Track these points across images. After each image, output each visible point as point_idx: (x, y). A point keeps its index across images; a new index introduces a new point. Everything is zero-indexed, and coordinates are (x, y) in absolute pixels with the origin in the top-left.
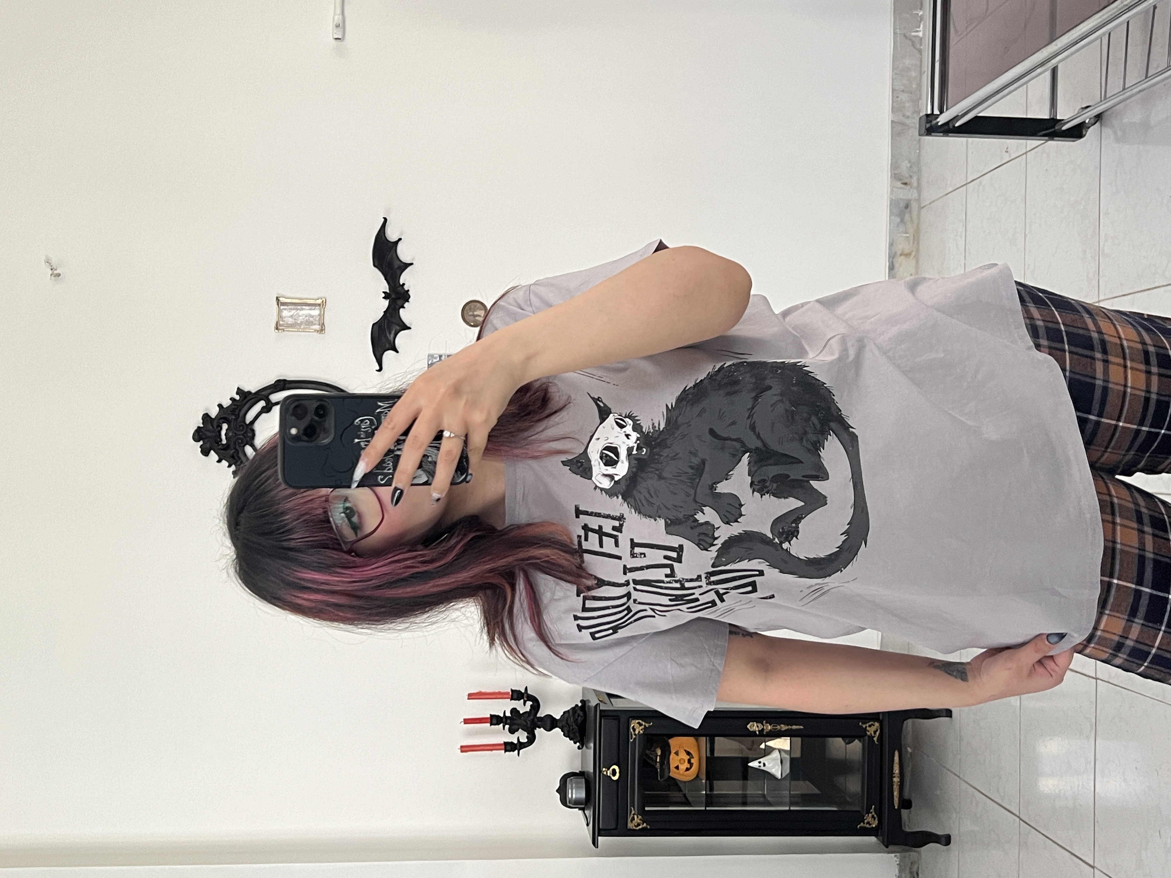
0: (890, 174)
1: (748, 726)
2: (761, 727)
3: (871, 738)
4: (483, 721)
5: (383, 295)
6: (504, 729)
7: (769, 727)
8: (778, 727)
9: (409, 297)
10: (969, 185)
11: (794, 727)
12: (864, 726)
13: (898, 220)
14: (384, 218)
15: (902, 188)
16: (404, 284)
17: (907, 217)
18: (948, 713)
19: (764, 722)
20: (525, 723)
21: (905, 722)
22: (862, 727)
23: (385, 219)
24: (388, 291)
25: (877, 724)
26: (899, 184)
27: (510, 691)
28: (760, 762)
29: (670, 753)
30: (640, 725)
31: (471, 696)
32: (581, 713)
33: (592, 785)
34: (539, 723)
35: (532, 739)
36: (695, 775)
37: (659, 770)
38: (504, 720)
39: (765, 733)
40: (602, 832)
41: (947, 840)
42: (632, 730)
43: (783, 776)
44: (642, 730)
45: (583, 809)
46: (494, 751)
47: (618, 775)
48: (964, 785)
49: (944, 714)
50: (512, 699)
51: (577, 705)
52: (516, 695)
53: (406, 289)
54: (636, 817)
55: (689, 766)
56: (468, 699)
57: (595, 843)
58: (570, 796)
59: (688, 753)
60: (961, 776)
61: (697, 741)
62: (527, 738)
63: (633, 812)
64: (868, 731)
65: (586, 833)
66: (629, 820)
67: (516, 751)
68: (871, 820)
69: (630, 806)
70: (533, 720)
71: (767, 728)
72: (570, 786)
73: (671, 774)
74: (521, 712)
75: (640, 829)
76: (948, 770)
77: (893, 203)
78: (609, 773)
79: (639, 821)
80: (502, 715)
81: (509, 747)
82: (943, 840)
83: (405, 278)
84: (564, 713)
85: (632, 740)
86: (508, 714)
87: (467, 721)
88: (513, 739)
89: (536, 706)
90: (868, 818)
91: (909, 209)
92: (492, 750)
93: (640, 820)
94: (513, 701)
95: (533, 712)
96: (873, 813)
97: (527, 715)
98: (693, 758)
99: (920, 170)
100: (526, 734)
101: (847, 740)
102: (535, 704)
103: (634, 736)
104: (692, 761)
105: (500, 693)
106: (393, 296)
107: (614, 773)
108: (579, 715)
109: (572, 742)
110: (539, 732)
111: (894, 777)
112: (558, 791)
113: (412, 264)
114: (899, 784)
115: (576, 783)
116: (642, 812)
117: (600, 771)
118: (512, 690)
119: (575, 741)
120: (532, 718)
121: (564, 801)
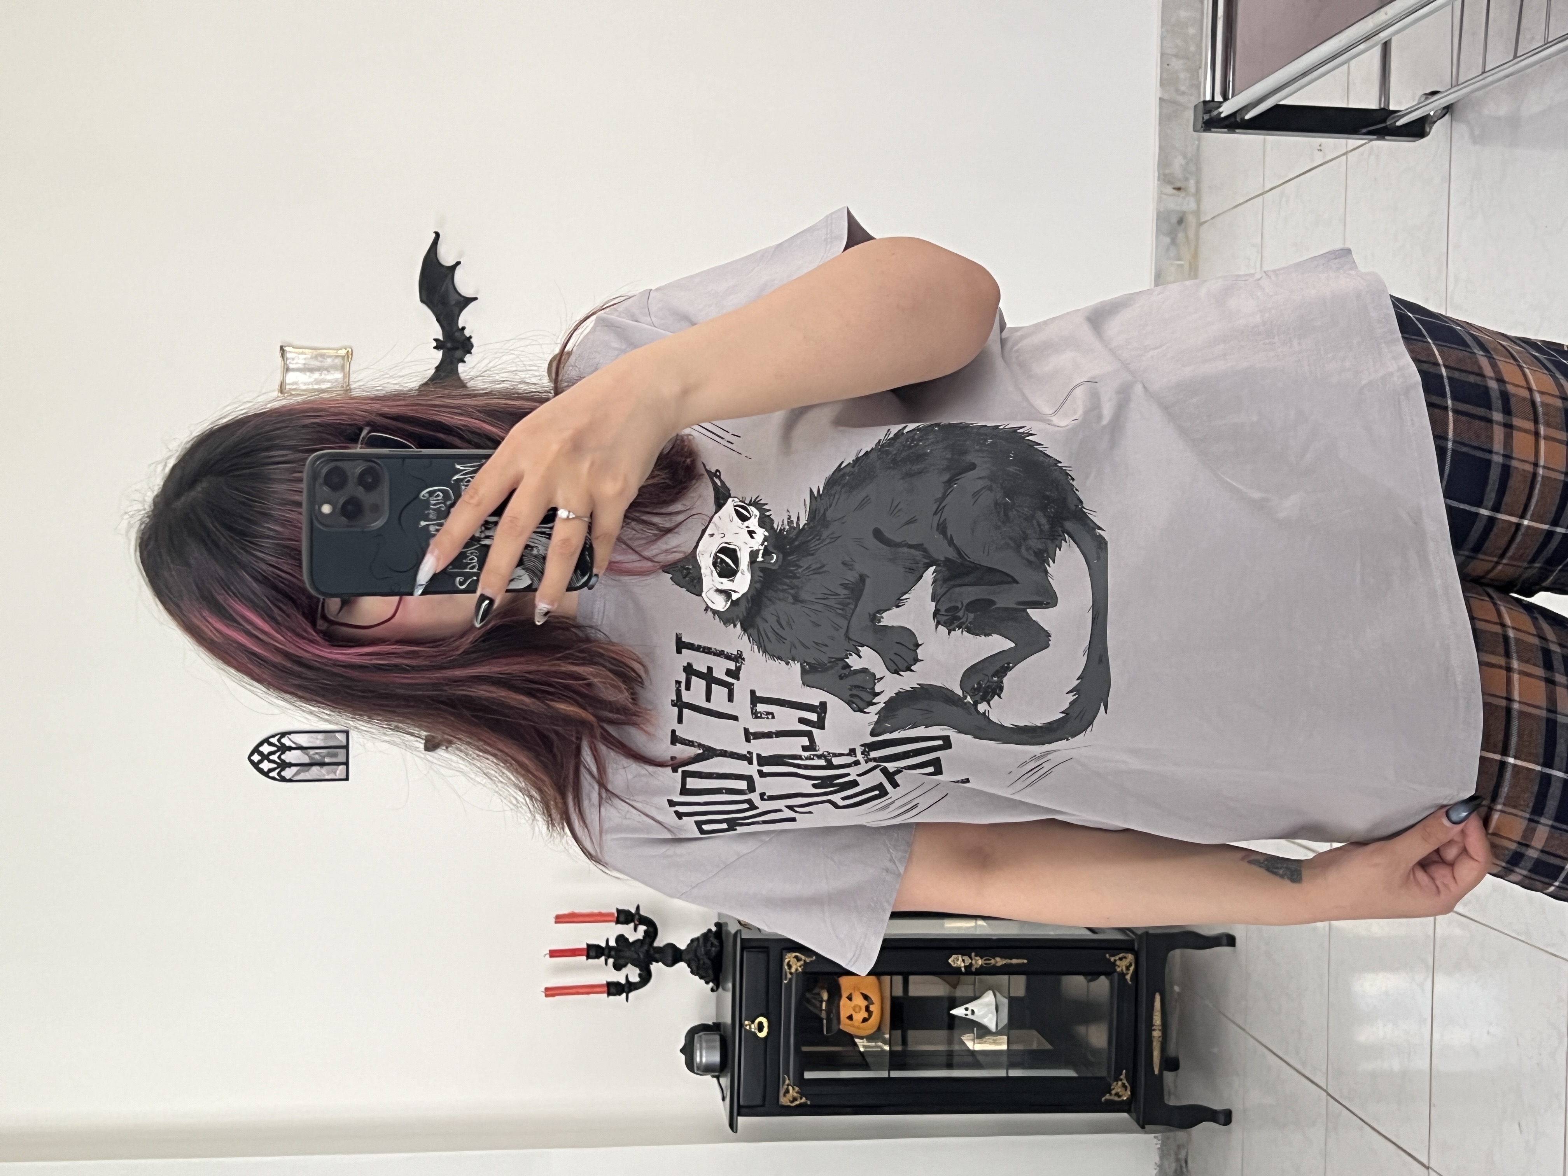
0: (1157, 174)
1: (950, 961)
2: (968, 961)
3: (1122, 975)
4: (577, 953)
5: (435, 344)
6: (606, 964)
7: (980, 962)
8: (993, 961)
9: (472, 346)
10: (1266, 196)
11: (1015, 961)
12: (1112, 959)
13: (1167, 240)
14: (435, 232)
15: (1172, 195)
16: (464, 328)
17: (1181, 236)
18: (1231, 941)
19: (973, 954)
20: (635, 956)
21: (1171, 953)
22: (1109, 960)
23: (437, 235)
24: (441, 338)
25: (1130, 957)
26: (1169, 190)
27: (615, 912)
28: (967, 1009)
29: (840, 996)
30: (798, 959)
31: (560, 919)
32: (716, 942)
33: (729, 1043)
34: (657, 956)
35: (646, 977)
36: (875, 1029)
37: (825, 1021)
38: (606, 952)
39: (973, 969)
40: (743, 1110)
41: (1225, 1117)
42: (786, 967)
43: (999, 1028)
44: (800, 967)
45: (718, 1077)
46: (592, 996)
47: (766, 1030)
48: (1252, 1041)
49: (1224, 941)
50: (618, 922)
51: (710, 930)
52: (624, 917)
53: (468, 336)
54: (790, 1088)
55: (866, 1015)
56: (556, 922)
57: (733, 1125)
58: (698, 1059)
59: (866, 997)
60: (1247, 1029)
61: (878, 979)
62: (640, 976)
63: (787, 1082)
64: (1119, 967)
65: (721, 1109)
66: (782, 1092)
67: (624, 995)
68: (1121, 1091)
69: (784, 1073)
70: (647, 951)
71: (976, 963)
72: (698, 1045)
73: (842, 1027)
74: (631, 940)
75: (797, 1106)
76: (1230, 1019)
77: (1162, 217)
78: (754, 1027)
79: (795, 1095)
80: (603, 945)
81: (614, 989)
82: (1222, 1118)
83: (467, 319)
84: (692, 941)
85: (786, 982)
86: (612, 943)
87: (553, 954)
88: (619, 977)
89: (652, 931)
90: (1117, 1087)
91: (1183, 225)
92: (588, 993)
93: (797, 1092)
94: (619, 926)
95: (648, 940)
96: (1125, 1081)
97: (639, 944)
98: (873, 1003)
99: (1199, 170)
100: (637, 971)
101: (1089, 977)
102: (651, 930)
103: (789, 976)
104: (872, 1008)
105: (600, 914)
106: (449, 345)
107: (760, 1027)
108: (712, 944)
109: (703, 981)
110: (656, 968)
111: (1154, 1030)
112: (682, 1051)
113: (476, 299)
114: (1160, 1039)
115: (707, 1041)
116: (801, 1082)
117: (741, 1025)
118: (618, 911)
119: (707, 980)
120: (646, 947)
121: (690, 1064)
